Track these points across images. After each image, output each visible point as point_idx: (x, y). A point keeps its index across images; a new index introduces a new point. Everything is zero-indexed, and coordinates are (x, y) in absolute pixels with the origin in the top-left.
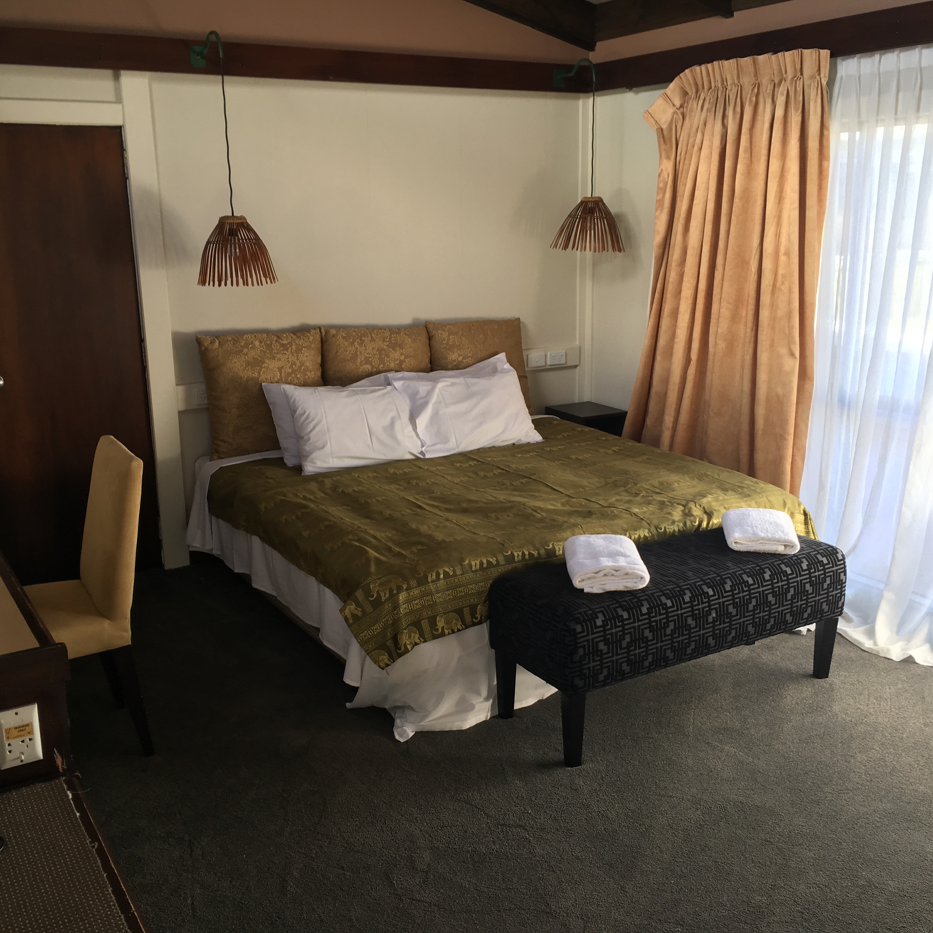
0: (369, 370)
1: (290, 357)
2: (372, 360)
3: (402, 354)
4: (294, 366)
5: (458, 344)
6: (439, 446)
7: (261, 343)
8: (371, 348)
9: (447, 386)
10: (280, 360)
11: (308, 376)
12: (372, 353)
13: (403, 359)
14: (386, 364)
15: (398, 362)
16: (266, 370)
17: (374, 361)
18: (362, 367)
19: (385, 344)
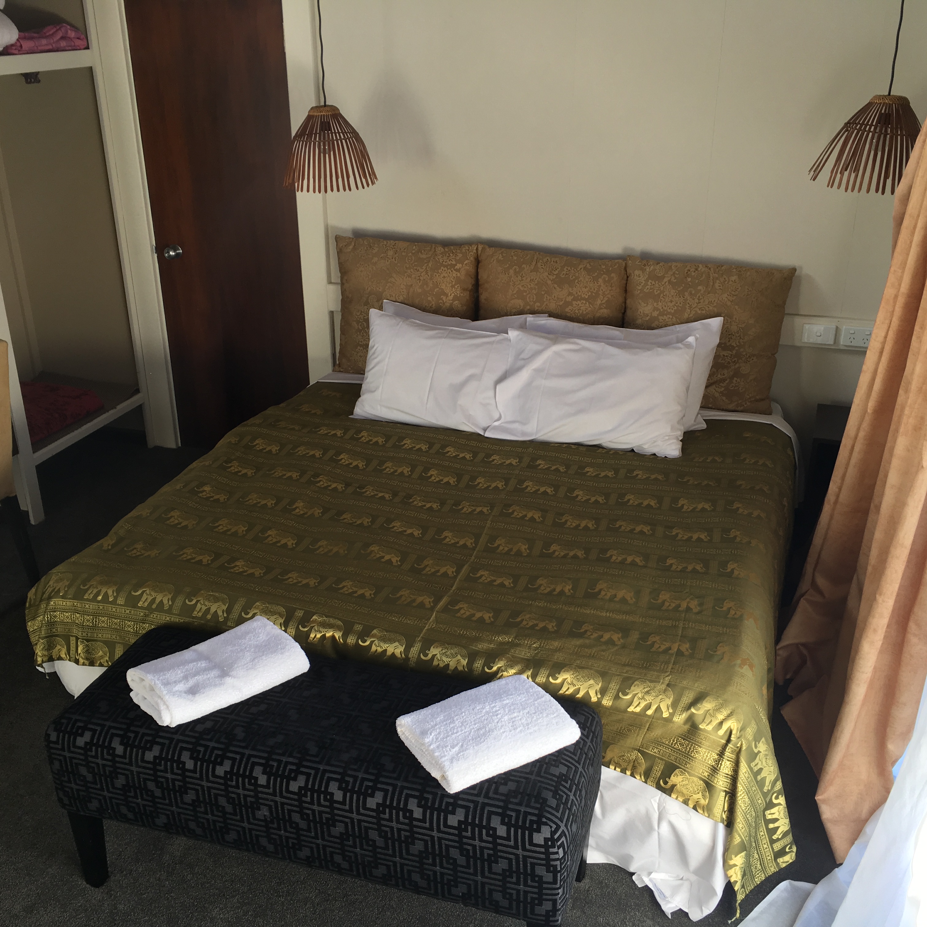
0: (520, 306)
1: (422, 275)
2: (527, 294)
3: (570, 294)
4: (425, 286)
5: (656, 293)
6: (516, 426)
7: (396, 254)
8: (529, 279)
9: (571, 350)
10: (410, 276)
11: (443, 301)
12: (529, 286)
13: (570, 300)
14: (545, 303)
15: (561, 303)
16: (392, 285)
17: (530, 297)
18: (512, 302)
19: (551, 277)
